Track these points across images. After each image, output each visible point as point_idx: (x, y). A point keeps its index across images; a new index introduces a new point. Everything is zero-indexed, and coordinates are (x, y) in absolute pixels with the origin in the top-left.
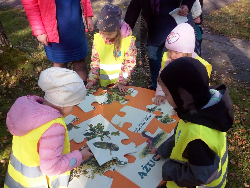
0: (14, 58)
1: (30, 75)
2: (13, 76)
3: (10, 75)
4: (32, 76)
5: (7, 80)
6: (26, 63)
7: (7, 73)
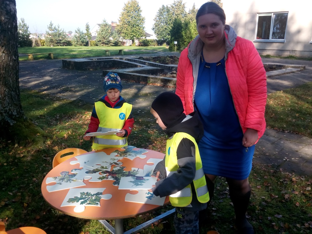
0: (25, 129)
1: (39, 147)
2: (22, 146)
3: (19, 145)
4: (41, 148)
5: (14, 150)
6: (37, 135)
7: (16, 143)
